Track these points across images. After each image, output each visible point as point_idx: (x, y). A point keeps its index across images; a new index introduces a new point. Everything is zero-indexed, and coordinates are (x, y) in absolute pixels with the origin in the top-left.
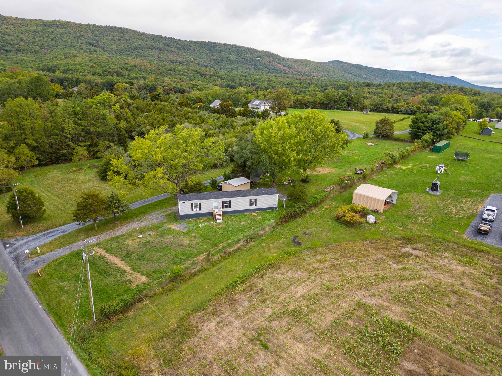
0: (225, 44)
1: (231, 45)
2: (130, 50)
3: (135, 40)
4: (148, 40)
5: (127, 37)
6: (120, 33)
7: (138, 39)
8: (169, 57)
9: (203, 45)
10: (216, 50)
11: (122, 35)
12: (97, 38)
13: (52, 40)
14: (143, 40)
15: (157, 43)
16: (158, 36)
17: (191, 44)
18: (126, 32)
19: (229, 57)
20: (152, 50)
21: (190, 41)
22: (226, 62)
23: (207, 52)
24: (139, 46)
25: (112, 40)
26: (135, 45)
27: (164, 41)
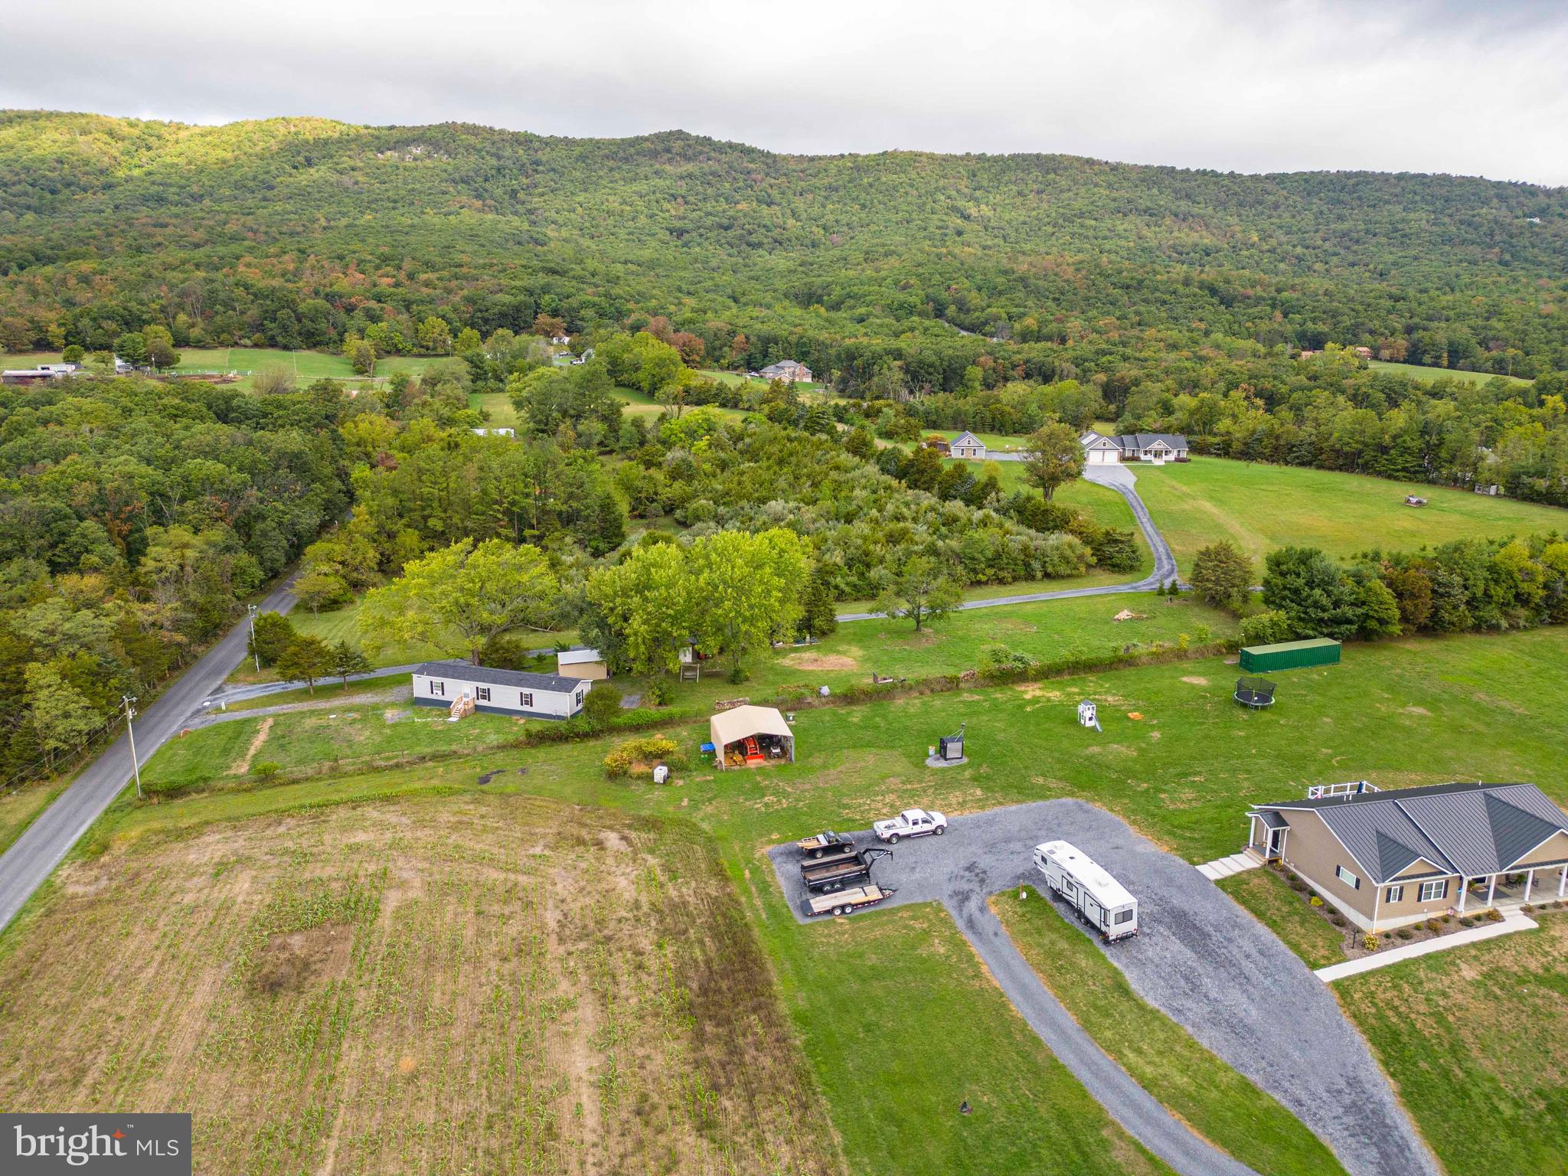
0: (1401, 177)
1: (1424, 176)
2: (1061, 221)
3: (1083, 190)
4: (1125, 184)
5: (1064, 183)
6: (1048, 173)
7: (1096, 185)
8: (1176, 234)
9: (1312, 184)
10: (1360, 198)
11: (1052, 176)
12: (978, 193)
13: (863, 207)
14: (1110, 186)
15: (1155, 191)
16: (1162, 169)
17: (1269, 187)
18: (1066, 169)
19: (1403, 220)
20: (1125, 215)
21: (1267, 177)
22: (1384, 240)
23: (1324, 208)
24: (1090, 208)
25: (1020, 194)
26: (1077, 205)
27: (1178, 185)
